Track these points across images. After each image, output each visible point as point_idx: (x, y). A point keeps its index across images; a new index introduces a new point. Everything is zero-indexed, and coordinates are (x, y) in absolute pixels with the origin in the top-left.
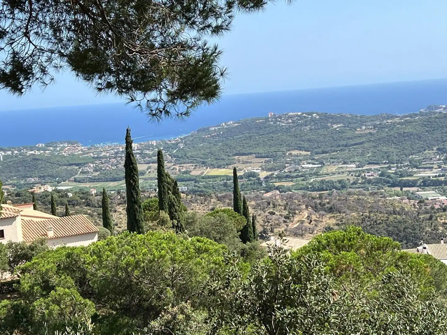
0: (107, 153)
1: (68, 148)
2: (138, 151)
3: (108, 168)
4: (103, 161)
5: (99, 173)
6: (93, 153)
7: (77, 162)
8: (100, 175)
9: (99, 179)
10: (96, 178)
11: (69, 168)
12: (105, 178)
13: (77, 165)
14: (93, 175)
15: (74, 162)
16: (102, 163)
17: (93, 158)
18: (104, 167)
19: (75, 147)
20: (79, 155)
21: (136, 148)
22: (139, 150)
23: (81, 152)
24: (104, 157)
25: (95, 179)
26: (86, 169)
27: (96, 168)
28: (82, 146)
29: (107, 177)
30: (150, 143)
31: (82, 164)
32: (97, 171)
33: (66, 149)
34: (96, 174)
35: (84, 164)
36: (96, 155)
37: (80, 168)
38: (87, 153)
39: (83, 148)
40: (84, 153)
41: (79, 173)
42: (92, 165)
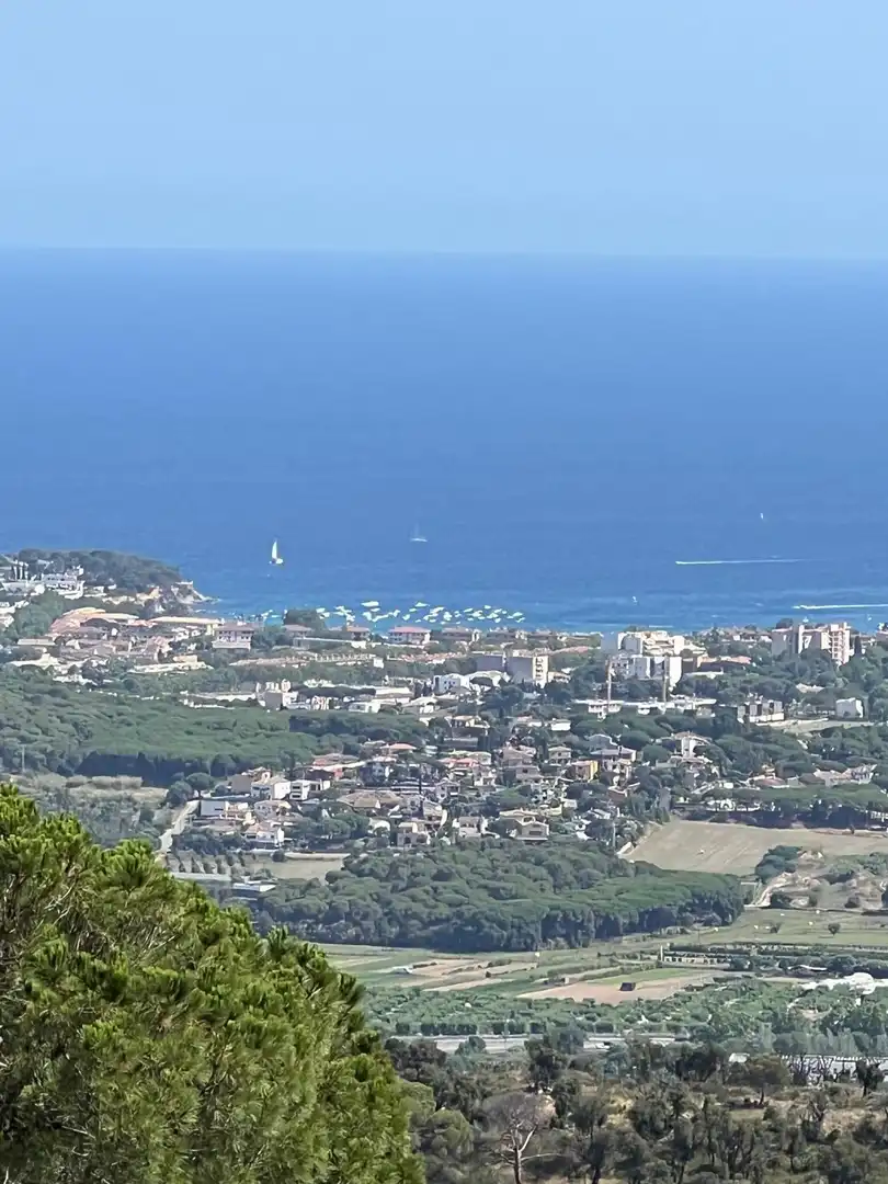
0: (420, 691)
1: (91, 612)
2: (691, 703)
3: (415, 826)
4: (385, 757)
5: (334, 861)
6: (296, 679)
7: (152, 750)
8: (350, 883)
9: (333, 915)
10: (312, 902)
11: (87, 790)
12: (391, 916)
13: (155, 771)
14: (284, 872)
15: (133, 747)
16: (371, 779)
17: (299, 723)
18: (381, 813)
19: (145, 612)
20: (177, 683)
21: (675, 674)
22: (703, 689)
23: (191, 662)
24: (392, 721)
25: (298, 915)
26: (227, 815)
27: (316, 815)
28: (204, 609)
29: (400, 904)
30: (804, 643)
31: (197, 766)
32: (322, 846)
33: (74, 619)
34: (317, 867)
35: (219, 769)
36: (321, 704)
37: (176, 801)
38: (251, 677)
39: (213, 625)
40: (221, 670)
41: (166, 840)
42: (282, 788)
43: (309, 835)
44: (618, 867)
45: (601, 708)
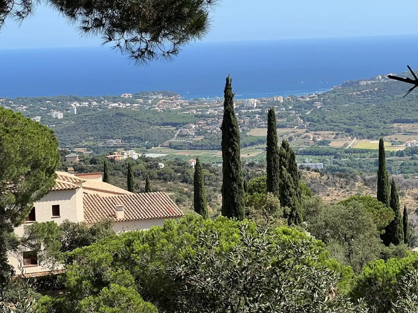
0: (215, 110)
1: (163, 100)
2: (258, 110)
3: (215, 131)
4: (209, 121)
5: (202, 137)
6: (196, 109)
7: (173, 121)
8: (205, 141)
9: (202, 146)
10: (199, 144)
11: (163, 128)
12: (211, 145)
13: (174, 125)
14: (194, 139)
15: (170, 121)
16: (208, 124)
17: (196, 116)
18: (209, 129)
19: (172, 100)
20: (177, 111)
21: (255, 105)
22: (260, 108)
23: (180, 107)
24: (210, 115)
25: (197, 146)
26: (185, 131)
27: (199, 130)
28: (182, 99)
29: (213, 143)
30: (275, 100)
31: (180, 124)
32: (200, 135)
33: (161, 102)
34: (200, 138)
35: (184, 124)
36: (200, 113)
37: (177, 129)
38: (189, 109)
39: (183, 101)
40: (184, 109)
41: (176, 135)
42: (194, 126)
43: (198, 134)
44: (247, 136)
45: (243, 111)
